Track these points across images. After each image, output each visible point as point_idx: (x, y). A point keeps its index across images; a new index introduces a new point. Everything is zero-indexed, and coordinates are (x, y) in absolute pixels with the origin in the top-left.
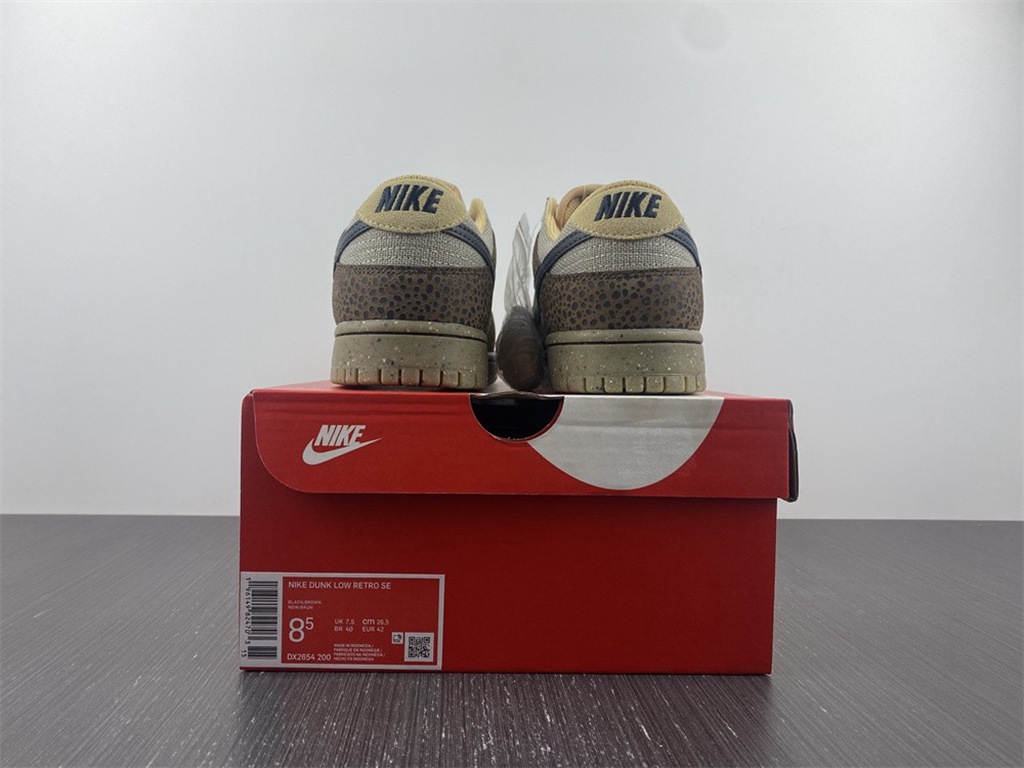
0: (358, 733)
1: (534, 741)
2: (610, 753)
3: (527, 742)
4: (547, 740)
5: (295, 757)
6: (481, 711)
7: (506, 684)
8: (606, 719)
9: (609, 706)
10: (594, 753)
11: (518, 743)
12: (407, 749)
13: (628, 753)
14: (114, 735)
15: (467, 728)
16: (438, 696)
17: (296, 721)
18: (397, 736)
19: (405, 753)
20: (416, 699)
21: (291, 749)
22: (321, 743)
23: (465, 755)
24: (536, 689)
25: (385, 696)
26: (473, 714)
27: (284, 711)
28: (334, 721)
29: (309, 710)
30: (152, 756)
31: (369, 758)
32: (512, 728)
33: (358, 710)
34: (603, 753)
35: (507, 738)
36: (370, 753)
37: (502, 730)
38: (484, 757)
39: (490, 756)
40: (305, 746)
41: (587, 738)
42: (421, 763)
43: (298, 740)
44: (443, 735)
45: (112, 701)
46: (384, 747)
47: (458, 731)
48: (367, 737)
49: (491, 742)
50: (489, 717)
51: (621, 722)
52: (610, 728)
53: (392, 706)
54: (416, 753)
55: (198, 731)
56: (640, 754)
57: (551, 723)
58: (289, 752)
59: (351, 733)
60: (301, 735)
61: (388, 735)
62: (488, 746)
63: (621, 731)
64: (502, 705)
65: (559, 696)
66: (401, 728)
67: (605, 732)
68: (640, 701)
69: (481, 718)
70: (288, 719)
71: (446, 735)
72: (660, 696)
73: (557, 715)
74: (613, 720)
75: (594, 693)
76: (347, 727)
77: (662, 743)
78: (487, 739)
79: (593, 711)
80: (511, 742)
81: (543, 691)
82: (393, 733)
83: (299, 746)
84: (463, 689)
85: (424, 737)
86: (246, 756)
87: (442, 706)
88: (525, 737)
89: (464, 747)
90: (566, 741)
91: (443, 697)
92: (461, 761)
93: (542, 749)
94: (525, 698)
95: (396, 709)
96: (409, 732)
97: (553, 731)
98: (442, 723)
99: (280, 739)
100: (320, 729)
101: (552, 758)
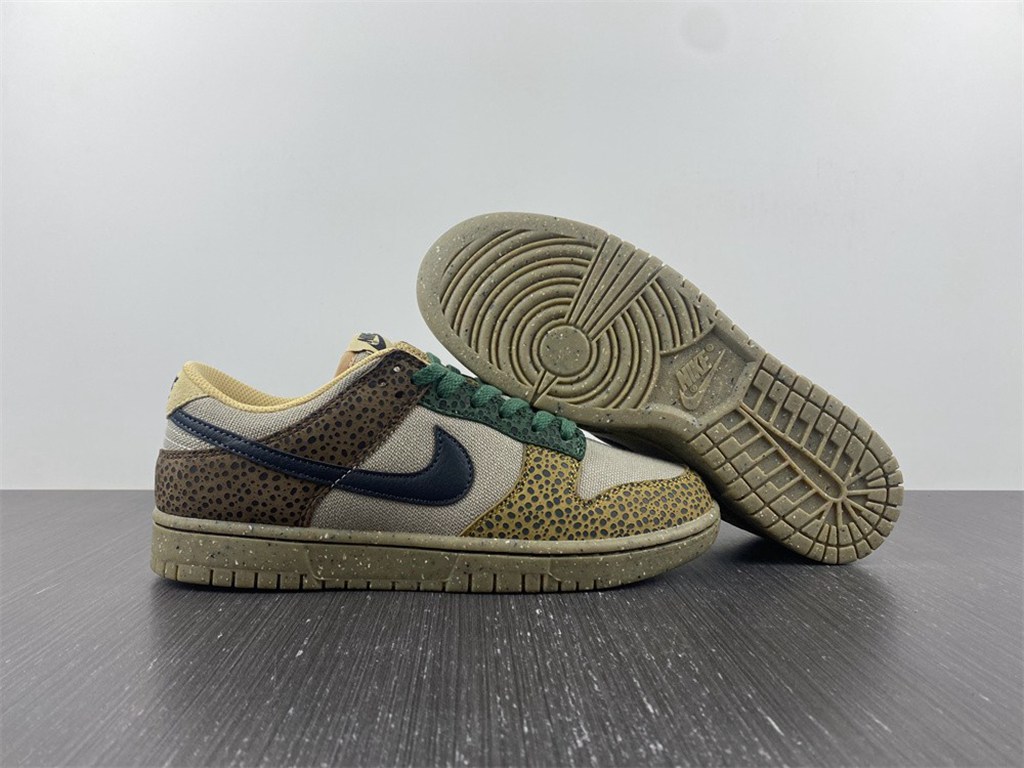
0: (421, 727)
1: (639, 737)
2: (738, 752)
3: (632, 738)
4: (656, 736)
5: (345, 757)
6: (566, 701)
7: (590, 668)
8: (721, 709)
9: (721, 693)
10: (718, 752)
11: (620, 739)
12: (483, 747)
13: (762, 752)
14: (124, 729)
15: (554, 721)
16: (511, 681)
17: (344, 712)
18: (469, 731)
19: (483, 752)
20: (485, 685)
21: (340, 747)
22: (377, 740)
23: (557, 754)
24: (627, 673)
25: (447, 682)
26: (557, 703)
27: (328, 700)
28: (389, 712)
29: (358, 698)
30: (169, 755)
31: (438, 759)
32: (609, 720)
33: (417, 699)
34: (729, 751)
35: (606, 733)
36: (438, 752)
37: (597, 724)
38: (582, 756)
39: (589, 756)
40: (357, 742)
41: (705, 733)
42: (504, 763)
43: (347, 736)
44: (526, 729)
45: (122, 688)
46: (455, 745)
47: (542, 724)
48: (432, 732)
49: (586, 737)
50: (578, 707)
51: (740, 713)
52: (728, 719)
53: (458, 692)
54: (496, 753)
55: (226, 722)
56: (776, 753)
57: (655, 714)
58: (338, 751)
59: (412, 726)
60: (350, 729)
61: (457, 729)
62: (584, 742)
63: (744, 724)
64: (590, 692)
65: (656, 681)
66: (473, 719)
67: (724, 726)
68: (757, 688)
69: (568, 707)
70: (333, 710)
71: (529, 728)
72: (779, 680)
73: (659, 704)
74: (729, 710)
75: (696, 677)
76: (406, 719)
77: (799, 739)
78: (580, 734)
79: (702, 700)
80: (612, 738)
81: (636, 676)
82: (463, 728)
83: (350, 742)
84: (539, 673)
85: (502, 732)
86: (285, 756)
87: (518, 694)
88: (627, 731)
89: (555, 744)
90: (679, 737)
91: (516, 680)
92: (554, 762)
93: (652, 746)
94: (616, 684)
95: (463, 697)
96: (482, 726)
97: (660, 723)
98: (521, 715)
99: (326, 733)
100: (373, 721)
101: (667, 758)
